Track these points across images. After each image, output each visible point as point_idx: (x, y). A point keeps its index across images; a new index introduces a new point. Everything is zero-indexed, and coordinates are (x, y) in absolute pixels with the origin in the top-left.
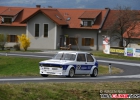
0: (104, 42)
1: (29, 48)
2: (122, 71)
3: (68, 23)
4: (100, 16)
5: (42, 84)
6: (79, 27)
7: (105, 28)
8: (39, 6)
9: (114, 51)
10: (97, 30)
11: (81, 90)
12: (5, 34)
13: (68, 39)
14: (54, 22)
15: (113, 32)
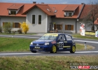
0: (81, 28)
1: (28, 32)
2: (94, 48)
3: (55, 14)
4: (78, 9)
5: (38, 57)
6: (63, 17)
7: (81, 17)
8: (35, 3)
9: (88, 33)
10: (76, 19)
11: (65, 61)
12: (11, 22)
13: (55, 25)
14: (46, 13)
15: (87, 20)
